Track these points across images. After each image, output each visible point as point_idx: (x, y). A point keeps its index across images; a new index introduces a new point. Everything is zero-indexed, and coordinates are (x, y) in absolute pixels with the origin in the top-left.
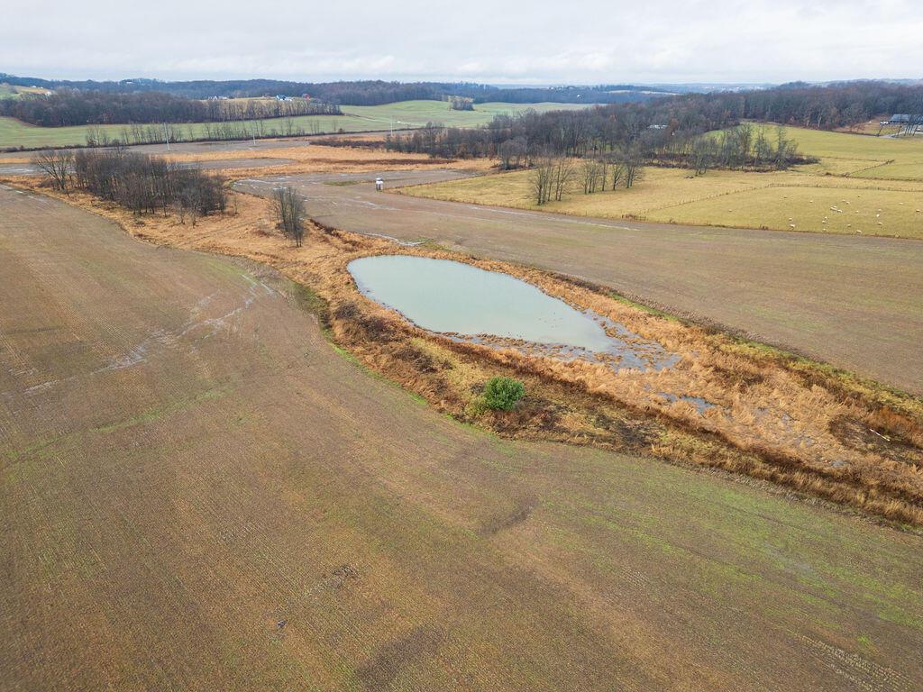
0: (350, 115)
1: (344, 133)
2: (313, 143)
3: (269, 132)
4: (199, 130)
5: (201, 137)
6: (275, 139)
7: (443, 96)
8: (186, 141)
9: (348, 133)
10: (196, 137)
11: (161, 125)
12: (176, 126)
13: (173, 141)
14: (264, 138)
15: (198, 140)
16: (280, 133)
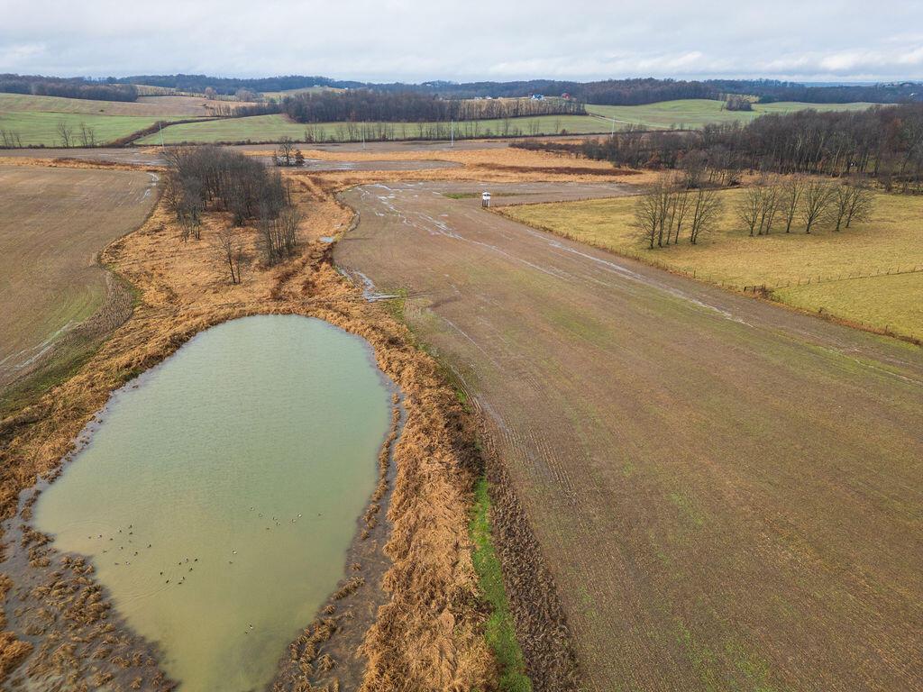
0: (593, 115)
1: (567, 135)
2: (513, 146)
3: (483, 133)
4: (412, 129)
5: (412, 136)
6: (484, 140)
7: (721, 94)
8: (397, 140)
9: (571, 135)
10: (408, 136)
11: (375, 124)
12: (390, 124)
13: (384, 139)
14: (476, 138)
15: (409, 139)
16: (495, 134)
